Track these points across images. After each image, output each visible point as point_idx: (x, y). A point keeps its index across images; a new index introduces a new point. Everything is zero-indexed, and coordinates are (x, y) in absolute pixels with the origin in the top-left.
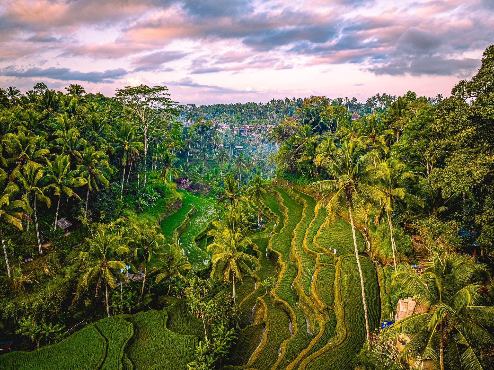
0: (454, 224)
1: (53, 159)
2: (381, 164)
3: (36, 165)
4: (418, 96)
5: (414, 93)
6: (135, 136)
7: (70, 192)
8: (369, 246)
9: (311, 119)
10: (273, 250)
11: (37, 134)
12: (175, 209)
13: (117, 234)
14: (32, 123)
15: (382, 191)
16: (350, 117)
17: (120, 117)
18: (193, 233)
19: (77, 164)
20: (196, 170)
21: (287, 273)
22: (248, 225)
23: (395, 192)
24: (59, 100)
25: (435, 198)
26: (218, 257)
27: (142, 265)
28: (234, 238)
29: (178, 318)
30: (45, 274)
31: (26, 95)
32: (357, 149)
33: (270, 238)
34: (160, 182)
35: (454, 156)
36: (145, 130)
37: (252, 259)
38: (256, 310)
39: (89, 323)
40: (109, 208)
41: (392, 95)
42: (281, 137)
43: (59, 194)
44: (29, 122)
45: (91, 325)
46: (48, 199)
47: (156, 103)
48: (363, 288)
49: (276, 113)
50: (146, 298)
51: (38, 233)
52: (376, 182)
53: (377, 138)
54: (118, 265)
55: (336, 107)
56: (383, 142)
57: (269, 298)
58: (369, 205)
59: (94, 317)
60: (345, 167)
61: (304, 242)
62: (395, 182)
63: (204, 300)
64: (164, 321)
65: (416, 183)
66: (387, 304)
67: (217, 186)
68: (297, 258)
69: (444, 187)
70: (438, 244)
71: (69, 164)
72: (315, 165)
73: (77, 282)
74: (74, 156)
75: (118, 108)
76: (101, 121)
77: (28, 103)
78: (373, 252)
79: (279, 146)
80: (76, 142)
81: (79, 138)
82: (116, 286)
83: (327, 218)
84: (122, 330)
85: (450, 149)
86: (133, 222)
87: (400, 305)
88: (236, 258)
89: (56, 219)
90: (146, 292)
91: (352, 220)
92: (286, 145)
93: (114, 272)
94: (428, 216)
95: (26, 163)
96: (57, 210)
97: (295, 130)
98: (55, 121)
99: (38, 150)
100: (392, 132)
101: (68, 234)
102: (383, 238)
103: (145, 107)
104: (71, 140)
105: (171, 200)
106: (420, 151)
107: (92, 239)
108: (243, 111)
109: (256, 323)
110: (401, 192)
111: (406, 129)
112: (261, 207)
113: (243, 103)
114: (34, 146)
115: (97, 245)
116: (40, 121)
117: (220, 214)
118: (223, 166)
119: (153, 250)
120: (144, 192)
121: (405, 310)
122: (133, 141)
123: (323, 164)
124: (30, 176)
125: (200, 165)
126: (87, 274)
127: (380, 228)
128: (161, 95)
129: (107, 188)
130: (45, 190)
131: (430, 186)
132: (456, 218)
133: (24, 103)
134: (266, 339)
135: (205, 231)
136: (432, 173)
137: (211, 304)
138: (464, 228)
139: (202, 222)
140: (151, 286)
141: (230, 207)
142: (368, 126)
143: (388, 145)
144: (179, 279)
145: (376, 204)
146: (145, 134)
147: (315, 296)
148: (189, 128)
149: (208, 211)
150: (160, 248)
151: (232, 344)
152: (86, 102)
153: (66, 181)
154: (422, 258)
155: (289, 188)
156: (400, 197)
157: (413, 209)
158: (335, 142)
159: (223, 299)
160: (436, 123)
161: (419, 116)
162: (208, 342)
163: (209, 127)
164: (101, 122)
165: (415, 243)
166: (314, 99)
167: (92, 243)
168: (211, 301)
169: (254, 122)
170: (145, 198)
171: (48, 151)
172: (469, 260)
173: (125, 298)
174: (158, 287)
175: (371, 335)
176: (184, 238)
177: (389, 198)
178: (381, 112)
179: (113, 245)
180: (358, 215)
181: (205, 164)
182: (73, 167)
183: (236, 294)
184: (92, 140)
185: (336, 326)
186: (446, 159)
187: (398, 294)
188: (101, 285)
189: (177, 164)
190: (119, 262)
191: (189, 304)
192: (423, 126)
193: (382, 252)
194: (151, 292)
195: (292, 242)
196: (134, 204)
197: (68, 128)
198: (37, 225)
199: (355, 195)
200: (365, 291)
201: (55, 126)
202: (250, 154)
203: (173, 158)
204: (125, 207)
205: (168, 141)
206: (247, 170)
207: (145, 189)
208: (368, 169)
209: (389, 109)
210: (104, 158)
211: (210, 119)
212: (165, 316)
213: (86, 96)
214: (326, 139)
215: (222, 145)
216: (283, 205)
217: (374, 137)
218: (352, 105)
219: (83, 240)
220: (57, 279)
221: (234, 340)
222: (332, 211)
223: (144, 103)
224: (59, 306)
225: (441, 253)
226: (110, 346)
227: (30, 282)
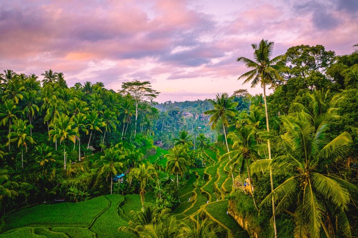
10: (207, 174)
21: (211, 181)
30: (81, 170)
34: (144, 137)
36: (137, 105)
61: (224, 168)
68: (219, 175)
73: (97, 176)
112: (206, 157)
120: (134, 141)
134: (193, 205)
170: (134, 144)
195: (218, 168)
216: (218, 155)
220: (87, 174)
227: (74, 173)
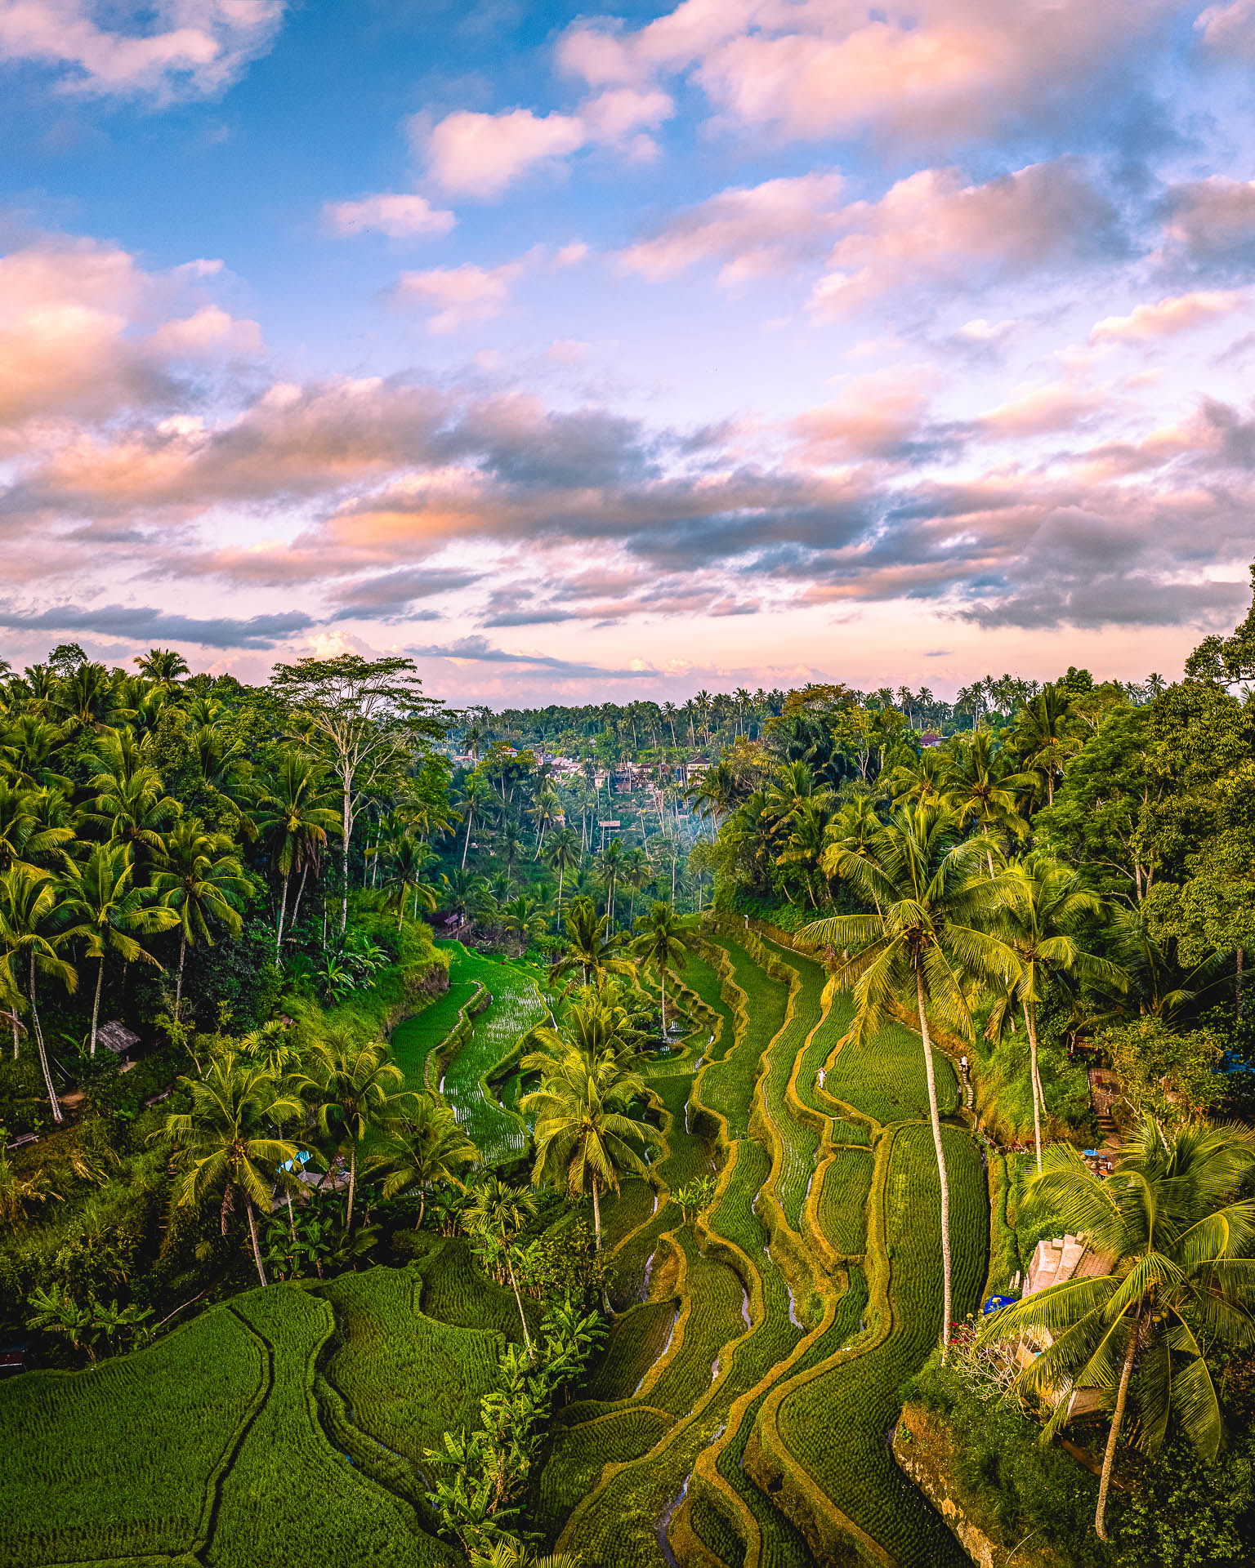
0: (1209, 1039)
1: (84, 856)
2: (1009, 870)
3: (35, 874)
4: (1097, 681)
5: (1085, 672)
6: (318, 793)
7: (132, 949)
8: (970, 1098)
9: (809, 747)
10: (704, 1109)
11: (41, 784)
12: (431, 994)
13: (268, 1067)
14: (31, 752)
15: (1011, 945)
16: (917, 739)
17: (280, 741)
18: (482, 1063)
19: (152, 868)
20: (487, 887)
21: (742, 1170)
22: (635, 1039)
23: (1047, 949)
24: (115, 690)
25: (1159, 966)
26: (551, 1127)
27: (342, 1148)
28: (595, 1076)
29: (448, 1287)
30: (76, 1178)
31: (24, 677)
32: (939, 828)
33: (696, 1075)
34: (386, 920)
35: (1209, 849)
36: (348, 775)
37: (646, 1134)
38: (656, 1265)
39: (213, 1301)
40: (243, 993)
41: (1028, 679)
42: (726, 795)
43: (99, 954)
44: (23, 749)
45: (221, 1307)
46: (68, 968)
47: (381, 701)
48: (944, 1212)
49: (713, 729)
50: (361, 1238)
51: (45, 1065)
52: (995, 921)
53: (993, 796)
54: (275, 1149)
55: (876, 712)
56: (1012, 808)
57: (691, 1236)
58: (975, 986)
59: (226, 1286)
60: (908, 876)
61: (791, 1087)
62: (1047, 920)
63: (516, 1240)
64: (412, 1293)
65: (1107, 925)
66: (1007, 1253)
67: (548, 933)
68: (770, 1129)
69: (1185, 935)
70: (1160, 1093)
71: (129, 869)
72: (823, 874)
73: (167, 1197)
74: (144, 847)
75: (274, 715)
76: (224, 750)
77: (26, 698)
78: (980, 1114)
79: (721, 819)
80: (150, 807)
81: (160, 796)
82: (275, 1206)
83: (856, 1020)
84: (303, 1318)
85: (1197, 828)
86: (313, 1031)
87: (1042, 1254)
88: (602, 1129)
89: (94, 1025)
90: (357, 1221)
91: (924, 1027)
92: (740, 819)
93: (267, 1169)
94: (1138, 1017)
95: (8, 869)
96: (97, 1001)
97: (767, 776)
98: (96, 749)
99: (44, 830)
100: (1033, 779)
101: (131, 1065)
102: (1011, 1076)
103: (349, 714)
104: (135, 801)
105: (418, 968)
106: (1116, 835)
107: (198, 1079)
108: (621, 724)
109: (656, 1299)
110: (1065, 948)
111: (1072, 771)
112: (671, 989)
113: (622, 703)
114: (31, 820)
115: (215, 1097)
116: (53, 747)
117: (557, 1008)
118: (564, 878)
119: (369, 1108)
120: (341, 947)
121: (1051, 1268)
122: (313, 806)
123: (845, 870)
124: (18, 904)
125: (498, 875)
126: (193, 1175)
127: (1003, 1047)
128: (398, 680)
129: (237, 936)
130: (60, 945)
131: (1145, 933)
132: (1216, 1021)
133: (17, 697)
134: (680, 1336)
135: (516, 1057)
136: (1152, 897)
137: (535, 1250)
138: (1235, 1051)
139: (505, 1033)
140: (372, 1206)
141: (584, 990)
142: (966, 763)
143: (1024, 815)
144: (448, 1187)
145: (993, 981)
146: (347, 788)
147: (815, 1230)
148: (471, 771)
149: (521, 1002)
150: (391, 1106)
151: (595, 1350)
152: (187, 698)
153: (118, 918)
154: (1115, 1130)
155: (751, 935)
156: (1062, 963)
157: (1097, 997)
158: (876, 809)
159: (569, 1237)
160: (1155, 752)
161: (1104, 733)
162: (530, 1346)
163: (527, 767)
164: (224, 752)
165: (1097, 1091)
166: (814, 693)
167: (200, 1091)
168: (535, 1243)
169: (650, 755)
170: (345, 965)
171: (70, 833)
172: (1241, 1138)
173: (303, 1237)
174: (391, 1208)
175: (954, 1328)
176: (457, 1076)
177: (1031, 966)
178: (1001, 726)
179: (259, 1094)
180: (943, 1013)
181: (514, 873)
182: (141, 877)
183: (602, 1226)
184: (196, 801)
185: (865, 1305)
186: (1188, 858)
187: (1037, 1227)
188: (235, 1206)
189: (433, 872)
190: (279, 1143)
191: (475, 1251)
192: (1117, 761)
193: (1005, 1115)
194: (373, 1222)
195: (758, 1087)
196: (314, 980)
197: (131, 765)
198: (40, 1041)
199: (935, 956)
200: (950, 1218)
201: (95, 761)
202: (640, 842)
203: (424, 854)
204: (287, 989)
205: (409, 808)
206: (631, 889)
207: (343, 940)
208: (971, 883)
209: (1021, 716)
210: (229, 853)
211: (529, 748)
212: (413, 1281)
213: (190, 683)
214: (852, 801)
215: (561, 818)
216: (734, 985)
217: (984, 794)
218: (921, 707)
219: (171, 1084)
220: (113, 1189)
221: (597, 1340)
222: (871, 1000)
223: (349, 703)
224: (127, 1259)
225: (1166, 1118)
226: (277, 1357)
227: (38, 1198)
